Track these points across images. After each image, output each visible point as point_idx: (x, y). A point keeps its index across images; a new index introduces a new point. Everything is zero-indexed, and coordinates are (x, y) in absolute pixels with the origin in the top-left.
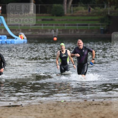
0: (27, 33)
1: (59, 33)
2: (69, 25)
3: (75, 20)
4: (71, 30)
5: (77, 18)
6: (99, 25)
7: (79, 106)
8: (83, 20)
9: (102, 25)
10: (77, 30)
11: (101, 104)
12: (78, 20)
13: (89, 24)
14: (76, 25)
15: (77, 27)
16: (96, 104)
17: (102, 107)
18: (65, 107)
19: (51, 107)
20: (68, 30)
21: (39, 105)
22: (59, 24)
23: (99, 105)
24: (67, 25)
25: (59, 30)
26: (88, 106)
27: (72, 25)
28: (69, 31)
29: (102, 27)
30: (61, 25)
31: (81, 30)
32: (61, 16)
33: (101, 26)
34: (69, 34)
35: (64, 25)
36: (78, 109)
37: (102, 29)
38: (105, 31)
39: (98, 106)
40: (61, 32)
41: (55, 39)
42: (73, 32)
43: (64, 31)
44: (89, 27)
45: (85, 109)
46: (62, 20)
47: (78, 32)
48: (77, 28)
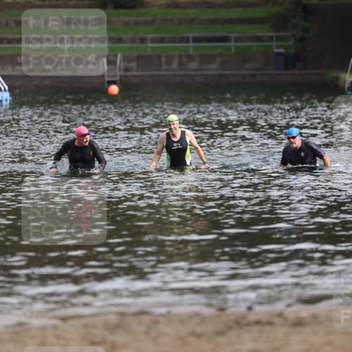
0: (9, 71)
1: (126, 69)
2: (162, 40)
3: (182, 22)
4: (170, 59)
5: (191, 13)
6: (271, 38)
7: (199, 329)
8: (212, 22)
9: (278, 38)
10: (190, 58)
11: (277, 321)
12: (192, 21)
13: (232, 35)
14: (187, 40)
15: (191, 44)
16: (258, 323)
17: (281, 331)
18: (147, 333)
19: (100, 333)
20: (159, 57)
21: (55, 327)
22: (124, 36)
23: (270, 323)
24: (153, 41)
25: (125, 59)
26: (230, 328)
27: (172, 40)
28: (164, 60)
29: (278, 47)
30: (133, 40)
31: (206, 59)
32: (134, 7)
33: (274, 43)
34: (163, 73)
35: (142, 40)
36: (193, 340)
37: (280, 54)
38: (289, 62)
39: (267, 328)
40: (133, 65)
41: (114, 89)
42: (175, 65)
43: (143, 60)
44: (232, 44)
45: (221, 340)
46: (137, 23)
47: (194, 65)
48: (191, 52)
